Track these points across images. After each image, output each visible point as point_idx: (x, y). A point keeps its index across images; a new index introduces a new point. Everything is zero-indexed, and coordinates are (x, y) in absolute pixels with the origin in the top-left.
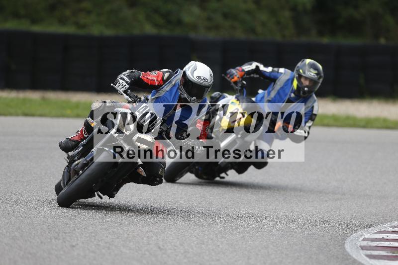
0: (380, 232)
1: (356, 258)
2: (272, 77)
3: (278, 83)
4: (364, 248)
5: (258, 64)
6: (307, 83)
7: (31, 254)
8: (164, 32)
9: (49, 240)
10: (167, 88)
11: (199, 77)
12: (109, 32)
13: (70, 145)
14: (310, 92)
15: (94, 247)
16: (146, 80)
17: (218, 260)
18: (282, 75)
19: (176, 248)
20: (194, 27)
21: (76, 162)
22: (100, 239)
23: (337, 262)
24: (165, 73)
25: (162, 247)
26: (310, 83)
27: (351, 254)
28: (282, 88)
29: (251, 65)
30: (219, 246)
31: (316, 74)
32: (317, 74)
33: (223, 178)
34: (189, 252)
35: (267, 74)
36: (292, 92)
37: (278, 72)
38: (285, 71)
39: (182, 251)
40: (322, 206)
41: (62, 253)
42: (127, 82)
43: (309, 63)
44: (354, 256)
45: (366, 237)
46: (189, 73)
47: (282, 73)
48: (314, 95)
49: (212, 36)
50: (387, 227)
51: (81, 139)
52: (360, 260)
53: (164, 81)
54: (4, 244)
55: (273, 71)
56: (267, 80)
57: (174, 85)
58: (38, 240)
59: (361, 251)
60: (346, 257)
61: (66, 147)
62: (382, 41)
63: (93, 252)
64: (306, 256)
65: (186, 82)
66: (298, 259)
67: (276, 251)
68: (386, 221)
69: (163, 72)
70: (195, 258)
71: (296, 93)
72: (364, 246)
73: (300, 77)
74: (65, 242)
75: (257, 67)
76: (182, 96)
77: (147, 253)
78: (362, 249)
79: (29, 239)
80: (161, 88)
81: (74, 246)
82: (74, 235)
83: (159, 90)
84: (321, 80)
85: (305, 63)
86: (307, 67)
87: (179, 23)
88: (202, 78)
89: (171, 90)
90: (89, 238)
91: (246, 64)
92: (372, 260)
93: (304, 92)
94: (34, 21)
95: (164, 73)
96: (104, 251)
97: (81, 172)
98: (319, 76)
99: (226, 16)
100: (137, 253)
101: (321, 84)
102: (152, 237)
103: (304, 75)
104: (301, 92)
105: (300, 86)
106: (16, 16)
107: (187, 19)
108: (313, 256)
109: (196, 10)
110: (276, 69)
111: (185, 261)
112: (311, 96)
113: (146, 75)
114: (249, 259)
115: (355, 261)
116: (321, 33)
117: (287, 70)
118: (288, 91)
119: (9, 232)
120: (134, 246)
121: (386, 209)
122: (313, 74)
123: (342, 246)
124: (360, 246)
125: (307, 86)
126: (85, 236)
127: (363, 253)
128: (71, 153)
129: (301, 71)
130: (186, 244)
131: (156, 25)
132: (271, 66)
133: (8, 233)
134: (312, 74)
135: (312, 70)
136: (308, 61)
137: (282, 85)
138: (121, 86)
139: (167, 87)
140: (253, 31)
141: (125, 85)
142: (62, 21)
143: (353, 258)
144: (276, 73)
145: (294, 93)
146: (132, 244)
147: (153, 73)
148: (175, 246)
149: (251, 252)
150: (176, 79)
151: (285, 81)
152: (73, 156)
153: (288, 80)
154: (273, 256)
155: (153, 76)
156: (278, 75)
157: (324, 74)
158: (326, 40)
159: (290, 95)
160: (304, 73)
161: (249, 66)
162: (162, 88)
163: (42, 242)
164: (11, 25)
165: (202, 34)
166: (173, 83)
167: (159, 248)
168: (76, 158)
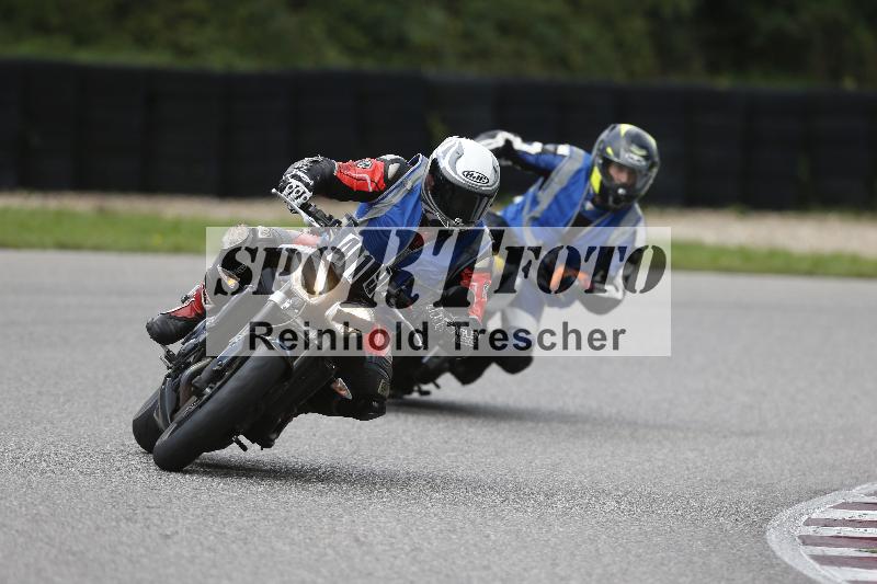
0: (845, 506)
1: (790, 563)
2: (542, 165)
3: (556, 180)
4: (808, 542)
5: (510, 136)
6: (623, 178)
7: (74, 554)
8: (369, 65)
9: (114, 524)
10: (394, 197)
11: (469, 174)
12: (246, 65)
13: (172, 327)
14: (630, 198)
15: (212, 538)
16: (346, 181)
17: (487, 568)
18: (564, 161)
19: (394, 541)
20: (434, 54)
21: (193, 368)
22: (226, 522)
23: (748, 572)
24: (391, 162)
25: (362, 539)
26: (629, 179)
27: (779, 554)
28: (564, 190)
29: (493, 137)
30: (488, 536)
31: (643, 156)
32: (646, 158)
33: (427, 393)
34: (422, 551)
35: (531, 159)
36: (586, 199)
37: (555, 154)
38: (571, 152)
39: (407, 548)
40: (716, 449)
41: (142, 551)
42: (307, 185)
43: (628, 134)
44: (786, 560)
45: (814, 516)
46: (444, 164)
47: (563, 156)
48: (637, 206)
49: (472, 72)
50: (859, 493)
51: (198, 314)
52: (800, 568)
53: (388, 182)
54: (13, 532)
55: (544, 151)
56: (530, 173)
57: (411, 192)
58: (88, 522)
59: (802, 549)
60: (769, 559)
61: (163, 333)
62: (849, 84)
63: (210, 549)
64: (681, 558)
65: (439, 184)
66: (662, 564)
67: (614, 549)
68: (858, 482)
69: (384, 161)
70: (435, 563)
71: (597, 199)
72: (808, 536)
73: (607, 164)
74: (148, 527)
75: (508, 143)
76: (430, 217)
77: (329, 551)
78: (804, 543)
79: (70, 520)
80: (380, 197)
81: (167, 537)
82: (169, 513)
83: (375, 204)
84: (655, 170)
85: (619, 134)
86: (623, 143)
87: (401, 43)
88: (476, 175)
89: (404, 201)
90: (201, 519)
91: (482, 136)
92: (825, 567)
93: (618, 199)
94: (81, 40)
95: (387, 164)
96: (234, 546)
97: (208, 390)
98: (650, 162)
99: (504, 28)
100: (307, 553)
101: (655, 180)
102: (341, 516)
103: (616, 160)
104: (611, 199)
105: (607, 184)
106: (41, 27)
107: (417, 34)
108: (695, 559)
109: (437, 16)
110: (550, 147)
111: (414, 569)
112: (629, 208)
113: (348, 168)
114: (555, 565)
115: (788, 569)
116: (714, 68)
117: (575, 149)
118: (579, 196)
119: (26, 507)
120: (301, 536)
121: (858, 456)
122: (636, 158)
123: (761, 535)
124: (800, 537)
125: (623, 186)
126: (193, 515)
127: (805, 551)
128: (176, 348)
129: (609, 150)
130: (415, 532)
131: (350, 49)
132: (540, 141)
133: (24, 509)
134: (634, 157)
135: (634, 148)
136: (624, 128)
137: (565, 183)
138: (294, 195)
139: (395, 195)
140: (563, 61)
141: (304, 192)
142: (143, 40)
143: (786, 563)
144: (552, 156)
145: (593, 202)
146: (296, 531)
147: (361, 164)
148: (391, 537)
149: (558, 550)
150: (414, 177)
151: (571, 174)
152: (184, 355)
153: (579, 172)
154: (606, 560)
155: (362, 170)
156: (556, 161)
157: (661, 158)
158: (724, 83)
159: (583, 206)
160: (617, 154)
161: (490, 141)
162: (383, 199)
163: (98, 529)
164: (30, 49)
165: (453, 70)
166: (408, 187)
167: (357, 540)
168: (191, 359)
